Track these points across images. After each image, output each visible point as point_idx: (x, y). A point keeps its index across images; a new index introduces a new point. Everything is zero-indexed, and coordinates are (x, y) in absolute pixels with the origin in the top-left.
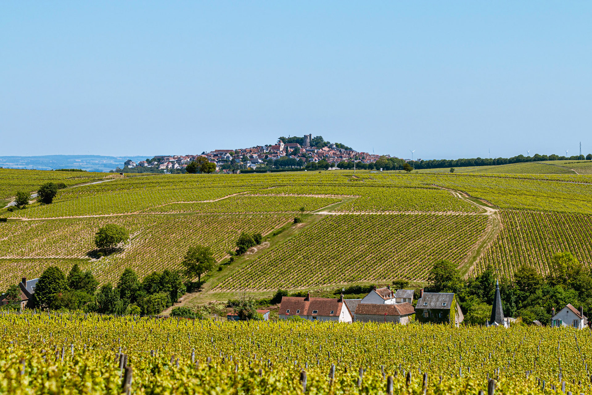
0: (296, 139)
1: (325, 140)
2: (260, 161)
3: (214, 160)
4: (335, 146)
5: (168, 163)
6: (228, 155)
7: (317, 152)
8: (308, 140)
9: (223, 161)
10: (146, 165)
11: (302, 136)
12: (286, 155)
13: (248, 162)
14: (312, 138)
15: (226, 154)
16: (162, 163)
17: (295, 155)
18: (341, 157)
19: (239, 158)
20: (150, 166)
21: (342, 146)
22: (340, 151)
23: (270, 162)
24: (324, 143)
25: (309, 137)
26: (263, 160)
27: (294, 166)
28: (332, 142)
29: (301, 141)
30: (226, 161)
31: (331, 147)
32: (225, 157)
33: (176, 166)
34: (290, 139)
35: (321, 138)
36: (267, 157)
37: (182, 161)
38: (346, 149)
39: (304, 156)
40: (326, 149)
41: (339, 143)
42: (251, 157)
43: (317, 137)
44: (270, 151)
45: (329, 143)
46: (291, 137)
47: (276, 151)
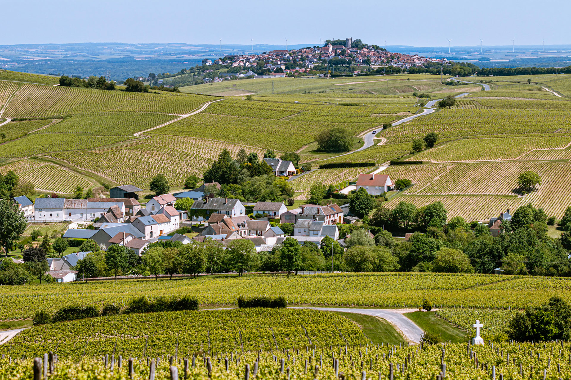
0: (339, 42)
1: (364, 42)
2: (315, 60)
3: (277, 59)
4: (372, 48)
5: (240, 62)
6: (288, 55)
7: (360, 52)
8: (350, 43)
9: (284, 60)
10: (221, 63)
11: (344, 39)
12: (335, 55)
13: (307, 61)
14: (353, 41)
15: (286, 54)
16: (235, 62)
17: (343, 55)
18: (381, 57)
19: (298, 58)
20: (224, 64)
21: (378, 48)
22: (378, 52)
23: (324, 62)
24: (363, 45)
25: (350, 40)
26: (317, 59)
27: (345, 64)
28: (370, 44)
29: (343, 43)
30: (287, 60)
31: (368, 48)
32: (286, 57)
33: (247, 64)
34: (335, 41)
35: (360, 41)
36: (320, 57)
37: (251, 60)
38: (382, 49)
39: (350, 56)
40: (365, 49)
41: (375, 45)
42: (308, 57)
43: (357, 40)
44: (321, 52)
45: (367, 45)
46: (335, 40)
47: (326, 52)
